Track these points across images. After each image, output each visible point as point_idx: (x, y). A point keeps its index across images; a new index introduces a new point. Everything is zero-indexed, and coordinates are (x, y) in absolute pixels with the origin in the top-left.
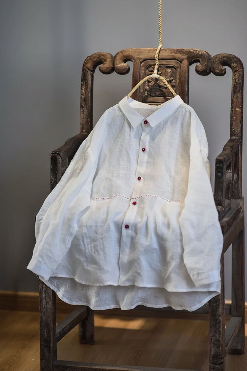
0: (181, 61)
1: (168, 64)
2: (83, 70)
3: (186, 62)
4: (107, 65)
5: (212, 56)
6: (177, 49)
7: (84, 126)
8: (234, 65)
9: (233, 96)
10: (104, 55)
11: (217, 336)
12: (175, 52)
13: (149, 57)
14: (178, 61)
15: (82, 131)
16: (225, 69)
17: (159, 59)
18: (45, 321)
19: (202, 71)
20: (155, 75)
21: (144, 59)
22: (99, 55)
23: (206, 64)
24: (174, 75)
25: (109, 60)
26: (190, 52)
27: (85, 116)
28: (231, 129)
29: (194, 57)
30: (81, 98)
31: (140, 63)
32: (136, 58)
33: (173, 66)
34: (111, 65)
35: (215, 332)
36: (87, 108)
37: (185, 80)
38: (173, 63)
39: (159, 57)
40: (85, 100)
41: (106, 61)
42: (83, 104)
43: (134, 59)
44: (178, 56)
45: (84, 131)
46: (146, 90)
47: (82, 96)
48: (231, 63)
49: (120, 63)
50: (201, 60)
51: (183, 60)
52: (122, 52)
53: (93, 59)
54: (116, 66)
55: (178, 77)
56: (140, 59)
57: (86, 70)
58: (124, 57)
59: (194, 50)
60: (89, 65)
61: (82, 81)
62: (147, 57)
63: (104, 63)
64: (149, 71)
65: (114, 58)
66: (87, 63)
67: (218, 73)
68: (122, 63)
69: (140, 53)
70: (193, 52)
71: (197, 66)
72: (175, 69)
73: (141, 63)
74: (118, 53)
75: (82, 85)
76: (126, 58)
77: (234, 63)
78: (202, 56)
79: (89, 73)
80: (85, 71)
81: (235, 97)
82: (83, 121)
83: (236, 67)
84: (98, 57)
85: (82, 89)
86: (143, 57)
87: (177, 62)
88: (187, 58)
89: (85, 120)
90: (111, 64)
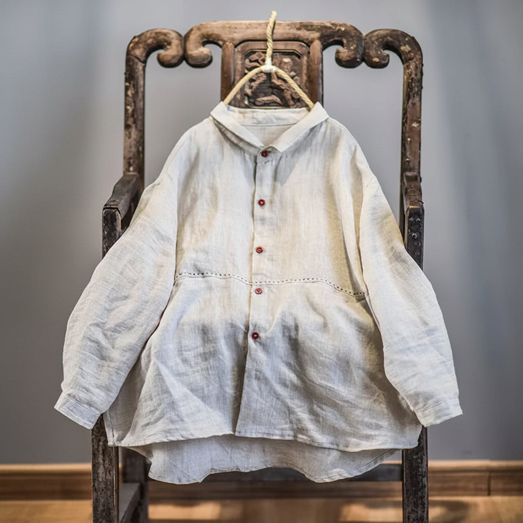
0: (309, 43)
1: (286, 48)
2: (128, 61)
3: (317, 45)
4: (172, 52)
5: (364, 34)
6: (301, 23)
7: (132, 161)
8: (405, 48)
9: (406, 102)
10: (165, 34)
11: (420, 512)
12: (298, 26)
13: (250, 37)
14: (304, 44)
15: (128, 170)
16: (388, 56)
17: (274, 40)
18: (104, 506)
19: (348, 61)
20: (268, 66)
21: (239, 40)
22: (156, 33)
23: (355, 48)
24: (296, 68)
25: (175, 42)
26: (326, 27)
27: (133, 143)
28: (402, 159)
29: (331, 36)
30: (126, 110)
31: (233, 47)
32: (226, 39)
33: (294, 52)
34: (181, 53)
35: (416, 505)
36: (136, 127)
37: (318, 76)
38: (294, 46)
39: (274, 35)
40: (133, 116)
41: (169, 44)
42: (130, 122)
43: (222, 40)
44: (303, 33)
45: (131, 169)
46: (247, 95)
47: (128, 107)
48: (400, 46)
49: (197, 48)
50: (345, 41)
51: (312, 42)
52: (199, 29)
53: (145, 41)
54: (190, 52)
55: (305, 71)
56: (232, 40)
57: (133, 60)
58: (203, 36)
59: (332, 24)
60: (138, 52)
61: (127, 80)
62: (246, 38)
63: (165, 47)
64: (251, 61)
65: (185, 39)
66: (133, 48)
67: (377, 62)
68: (200, 47)
69: (232, 29)
70: (330, 28)
71: (338, 52)
72: (299, 57)
73: (236, 46)
74: (192, 30)
75: (127, 89)
76: (207, 38)
77: (405, 45)
78: (346, 34)
79: (140, 66)
80: (131, 63)
81: (410, 103)
82: (130, 152)
83: (410, 52)
84: (154, 38)
85: (126, 95)
86: (238, 36)
87: (301, 45)
88: (320, 39)
89: (134, 149)
90: (180, 48)
